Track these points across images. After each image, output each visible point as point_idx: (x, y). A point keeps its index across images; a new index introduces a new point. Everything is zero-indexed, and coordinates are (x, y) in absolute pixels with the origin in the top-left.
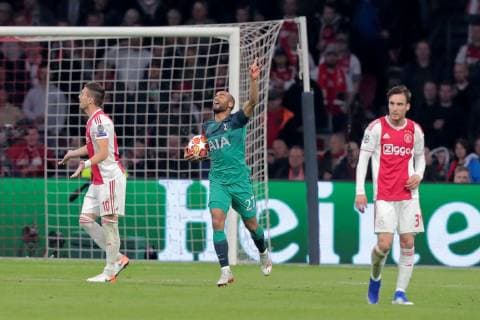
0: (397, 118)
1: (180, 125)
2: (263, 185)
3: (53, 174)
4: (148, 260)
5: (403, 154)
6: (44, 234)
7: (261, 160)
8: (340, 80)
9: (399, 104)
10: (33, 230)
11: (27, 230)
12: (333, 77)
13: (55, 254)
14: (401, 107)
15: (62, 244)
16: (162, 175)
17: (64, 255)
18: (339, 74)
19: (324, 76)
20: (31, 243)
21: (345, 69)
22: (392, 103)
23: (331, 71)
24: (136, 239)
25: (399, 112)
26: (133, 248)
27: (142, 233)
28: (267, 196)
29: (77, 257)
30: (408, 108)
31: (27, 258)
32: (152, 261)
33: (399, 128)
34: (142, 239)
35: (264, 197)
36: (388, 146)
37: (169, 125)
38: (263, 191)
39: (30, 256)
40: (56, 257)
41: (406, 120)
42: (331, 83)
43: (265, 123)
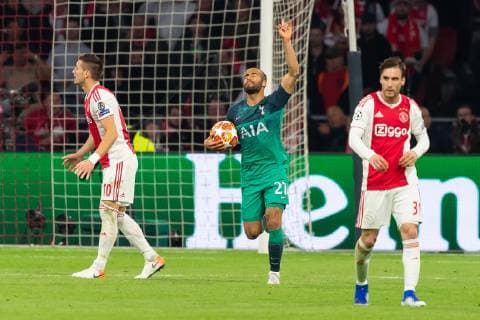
0: (392, 95)
1: (206, 91)
2: (303, 160)
3: (61, 148)
4: (170, 248)
5: (398, 135)
6: (51, 218)
7: (300, 130)
8: (413, 34)
9: (394, 79)
10: (39, 213)
11: (32, 213)
12: (404, 30)
13: (64, 240)
14: (397, 82)
15: (72, 229)
16: (187, 149)
17: (74, 242)
18: (412, 27)
19: (394, 30)
20: (36, 228)
21: (419, 23)
22: (386, 78)
23: (402, 23)
24: (157, 222)
25: (394, 88)
26: (154, 234)
27: (163, 216)
28: (307, 173)
29: (89, 244)
30: (403, 83)
31: (32, 245)
32: (176, 249)
33: (393, 106)
34: (164, 223)
35: (303, 174)
36: (381, 126)
37: (193, 91)
38: (303, 167)
39: (35, 243)
40: (64, 244)
41: (400, 96)
42: (402, 38)
43: (305, 87)
